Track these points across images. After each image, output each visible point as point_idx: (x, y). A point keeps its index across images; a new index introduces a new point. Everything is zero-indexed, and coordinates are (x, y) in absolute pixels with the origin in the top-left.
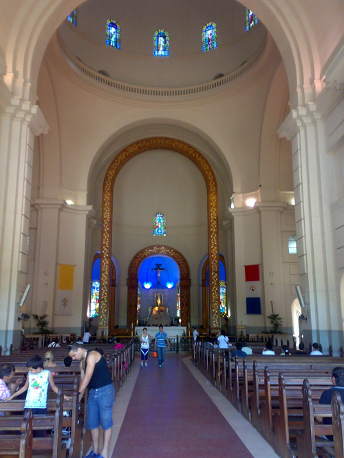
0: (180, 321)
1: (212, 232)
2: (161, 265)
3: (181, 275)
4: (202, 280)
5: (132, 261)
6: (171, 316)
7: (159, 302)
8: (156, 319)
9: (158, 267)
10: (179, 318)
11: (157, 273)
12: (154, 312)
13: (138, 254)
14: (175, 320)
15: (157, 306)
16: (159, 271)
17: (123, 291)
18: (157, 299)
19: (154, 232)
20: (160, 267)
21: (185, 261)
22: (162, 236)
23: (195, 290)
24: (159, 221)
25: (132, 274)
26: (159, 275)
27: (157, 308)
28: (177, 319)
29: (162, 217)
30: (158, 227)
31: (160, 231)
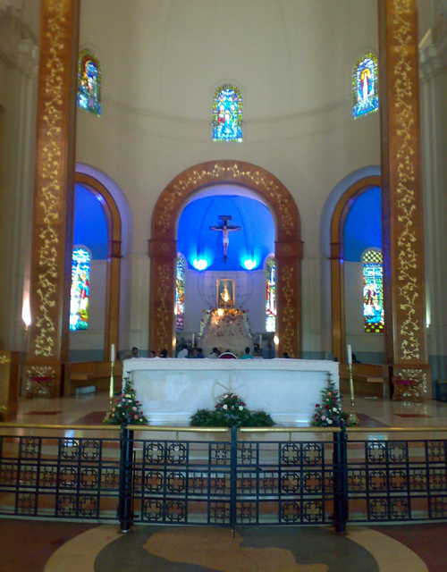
0: (276, 340)
1: (398, 57)
2: (230, 218)
3: (280, 232)
4: (332, 244)
5: (161, 198)
6: (254, 331)
7: (226, 298)
8: (220, 335)
9: (224, 222)
10: (272, 335)
11: (221, 236)
12: (215, 321)
13: (175, 181)
14: (264, 339)
15: (222, 306)
16: (226, 232)
17: (140, 268)
18: (221, 290)
19: (215, 132)
20: (229, 223)
21: (290, 197)
22: (233, 143)
23: (312, 269)
24: (227, 107)
25: (162, 227)
26: (226, 241)
27: (220, 312)
28: (269, 337)
29: (234, 96)
30: (223, 120)
31: (228, 131)
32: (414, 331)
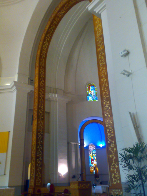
32: (116, 168)
